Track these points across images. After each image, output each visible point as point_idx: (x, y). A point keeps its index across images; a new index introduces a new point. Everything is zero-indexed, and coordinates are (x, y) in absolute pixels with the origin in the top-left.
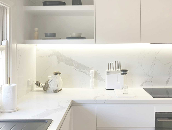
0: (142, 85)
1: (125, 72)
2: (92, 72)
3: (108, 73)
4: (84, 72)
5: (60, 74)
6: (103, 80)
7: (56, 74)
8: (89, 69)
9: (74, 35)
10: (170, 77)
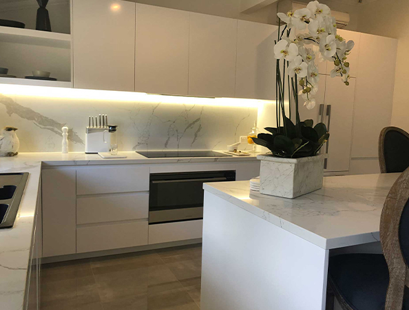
0: (134, 148)
1: (113, 129)
2: (65, 129)
3: (90, 131)
4: (52, 130)
5: (15, 129)
6: (81, 141)
7: (9, 129)
8: (60, 126)
9: (38, 73)
10: (169, 138)
